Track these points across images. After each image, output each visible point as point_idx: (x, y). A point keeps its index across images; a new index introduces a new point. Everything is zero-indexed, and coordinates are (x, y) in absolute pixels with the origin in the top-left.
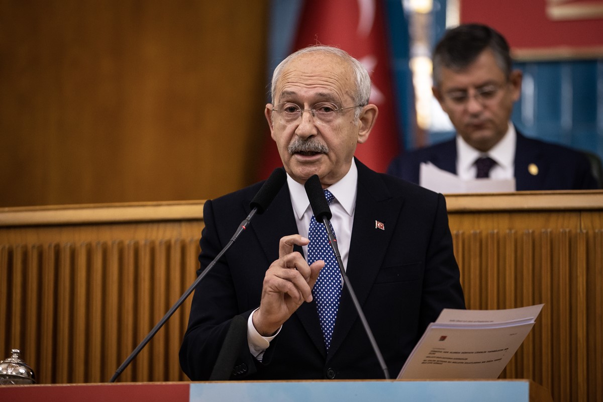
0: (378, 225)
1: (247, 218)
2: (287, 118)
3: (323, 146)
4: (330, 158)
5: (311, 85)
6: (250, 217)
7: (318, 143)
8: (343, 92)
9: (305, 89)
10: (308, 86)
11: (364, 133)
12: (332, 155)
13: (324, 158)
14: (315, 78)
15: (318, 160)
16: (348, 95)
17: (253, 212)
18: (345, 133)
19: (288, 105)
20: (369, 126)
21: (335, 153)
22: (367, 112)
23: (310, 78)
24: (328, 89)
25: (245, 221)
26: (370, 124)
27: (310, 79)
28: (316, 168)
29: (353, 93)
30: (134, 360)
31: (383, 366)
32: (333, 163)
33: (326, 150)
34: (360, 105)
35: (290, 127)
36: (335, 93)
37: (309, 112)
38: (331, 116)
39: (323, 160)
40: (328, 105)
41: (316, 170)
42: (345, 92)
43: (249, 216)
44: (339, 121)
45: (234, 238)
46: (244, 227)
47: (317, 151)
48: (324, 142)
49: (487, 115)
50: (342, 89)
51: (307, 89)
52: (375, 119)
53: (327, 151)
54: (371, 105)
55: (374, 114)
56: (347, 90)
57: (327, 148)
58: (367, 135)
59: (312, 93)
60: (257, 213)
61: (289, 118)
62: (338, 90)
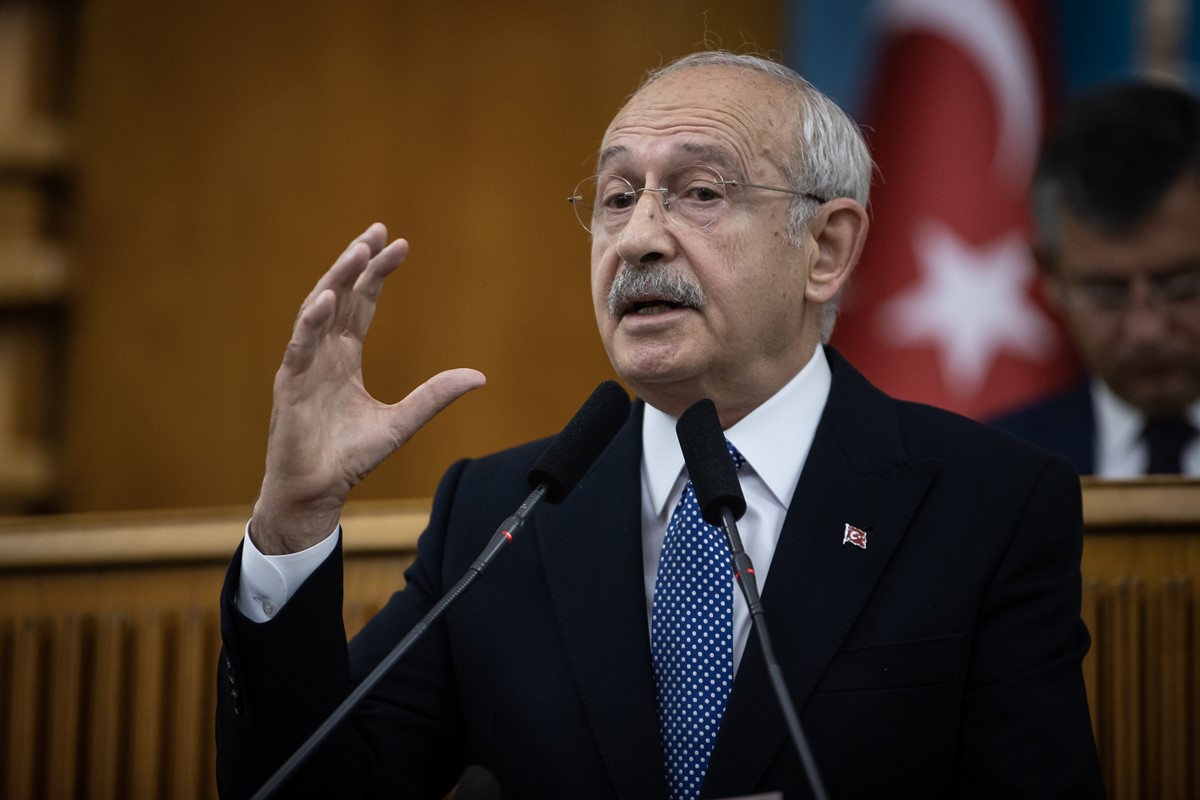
0: (852, 534)
1: (518, 512)
2: (609, 224)
3: (691, 287)
4: (708, 323)
5: (666, 127)
6: (525, 508)
7: (675, 277)
8: (754, 150)
9: (651, 139)
10: (660, 131)
11: (825, 276)
12: (713, 312)
13: (689, 320)
14: (679, 111)
15: (672, 325)
16: (772, 161)
17: (535, 497)
18: (754, 259)
19: (614, 189)
20: (843, 263)
21: (723, 310)
22: (833, 218)
23: (667, 112)
24: (710, 134)
25: (513, 518)
26: (845, 254)
27: (667, 115)
28: (668, 347)
29: (786, 161)
32: (717, 337)
33: (697, 298)
34: (809, 196)
36: (729, 147)
37: (654, 196)
38: (716, 210)
39: (687, 325)
41: (667, 352)
42: (761, 151)
43: (524, 506)
44: (738, 223)
45: (480, 565)
46: (509, 534)
47: (669, 297)
48: (692, 274)
50: (750, 139)
51: (655, 138)
52: (858, 241)
53: (701, 300)
54: (845, 199)
55: (856, 228)
56: (767, 146)
57: (700, 293)
58: (837, 283)
60: (546, 499)
61: (613, 223)
62: (738, 141)
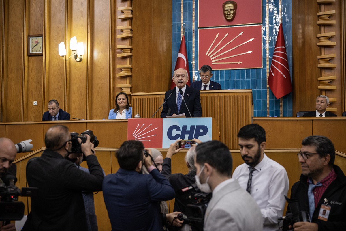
0: (188, 95)
4: (183, 83)
19: (177, 76)
30: (154, 115)
31: (191, 115)
35: (178, 79)
38: (184, 77)
40: (183, 76)
49: (206, 80)
58: (188, 81)
59: (181, 74)
